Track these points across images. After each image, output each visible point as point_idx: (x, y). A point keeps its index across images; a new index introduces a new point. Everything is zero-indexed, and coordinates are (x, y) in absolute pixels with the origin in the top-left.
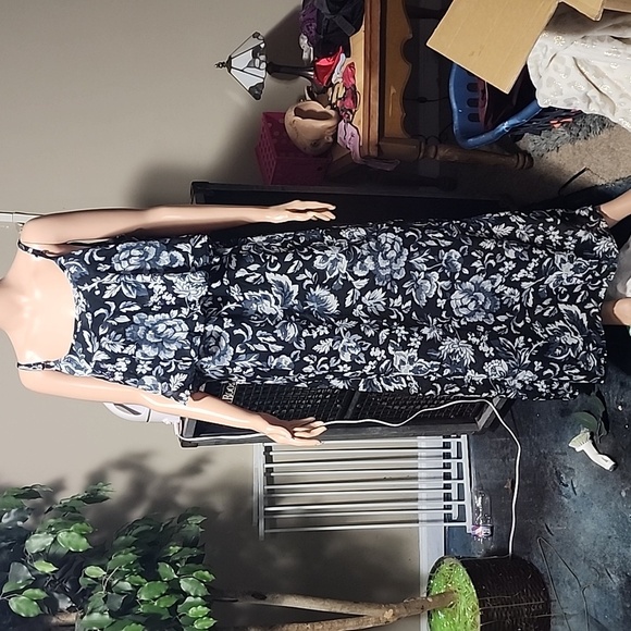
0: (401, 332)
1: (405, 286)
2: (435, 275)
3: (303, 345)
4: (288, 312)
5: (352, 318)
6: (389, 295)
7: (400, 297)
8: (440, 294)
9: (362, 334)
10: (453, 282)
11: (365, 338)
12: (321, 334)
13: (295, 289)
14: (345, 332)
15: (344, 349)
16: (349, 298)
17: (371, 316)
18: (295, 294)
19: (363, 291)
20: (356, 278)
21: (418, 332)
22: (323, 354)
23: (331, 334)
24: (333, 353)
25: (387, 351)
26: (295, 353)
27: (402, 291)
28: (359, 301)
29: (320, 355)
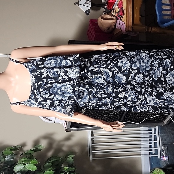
0: (149, 89)
1: (150, 73)
2: (161, 69)
3: (114, 94)
4: (108, 83)
5: (131, 85)
6: (145, 76)
7: (148, 77)
8: (163, 76)
9: (135, 90)
10: (167, 71)
11: (137, 92)
12: (121, 90)
13: (111, 74)
14: (129, 90)
15: (129, 96)
16: (130, 77)
17: (138, 84)
18: (111, 76)
19: (135, 75)
20: (133, 70)
21: (155, 89)
22: (122, 98)
23: (124, 91)
24: (125, 97)
25: (145, 96)
26: (111, 97)
27: (149, 74)
28: (134, 79)
29: (120, 98)
